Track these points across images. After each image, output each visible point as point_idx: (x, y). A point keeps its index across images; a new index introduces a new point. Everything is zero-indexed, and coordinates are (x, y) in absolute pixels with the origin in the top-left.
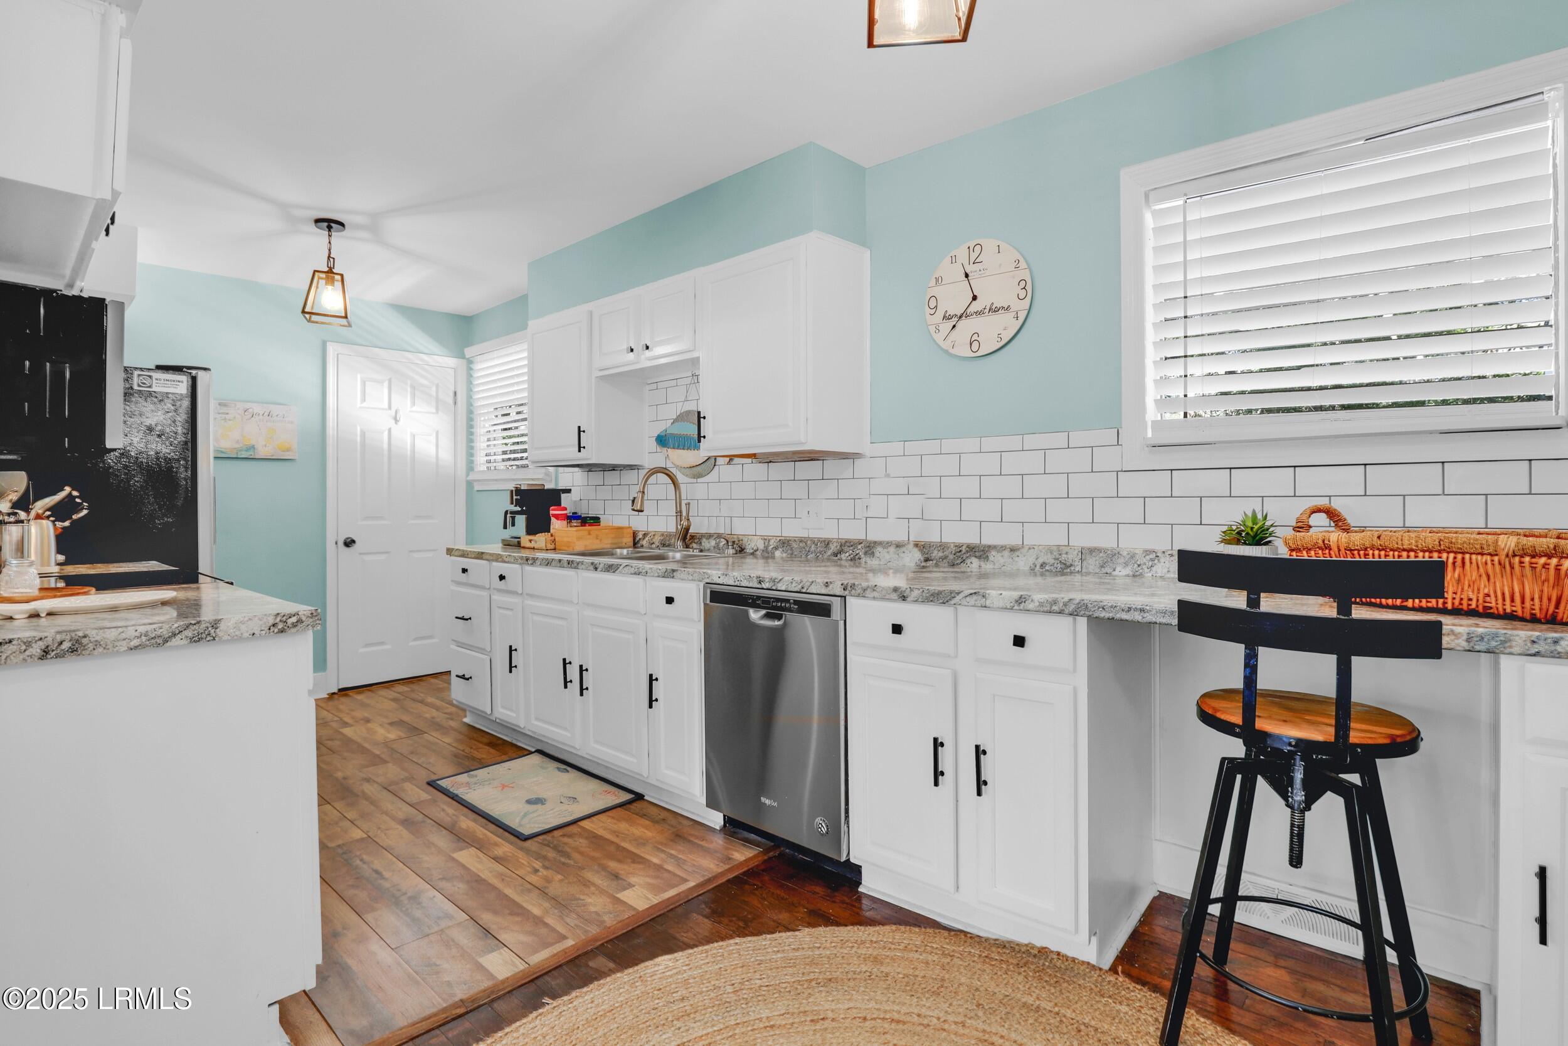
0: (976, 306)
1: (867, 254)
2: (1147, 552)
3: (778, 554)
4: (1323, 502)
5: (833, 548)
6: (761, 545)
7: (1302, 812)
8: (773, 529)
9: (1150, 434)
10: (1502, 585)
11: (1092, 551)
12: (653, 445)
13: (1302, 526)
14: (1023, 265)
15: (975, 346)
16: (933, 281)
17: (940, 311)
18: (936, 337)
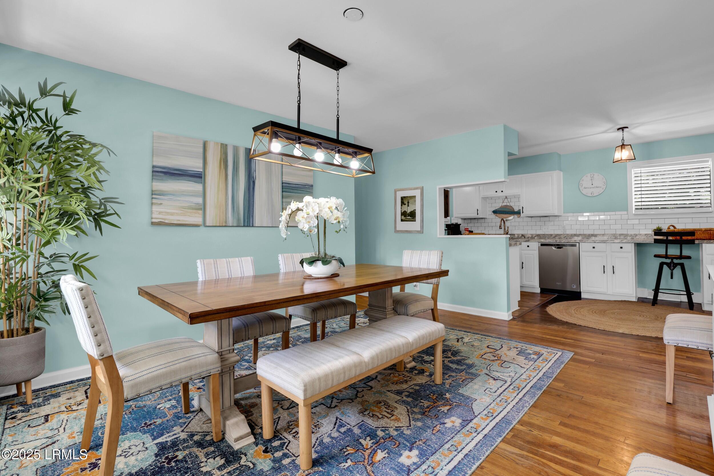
0: (593, 186)
1: (562, 173)
2: (635, 234)
3: (536, 238)
4: (671, 224)
5: (553, 236)
6: (530, 236)
7: (673, 270)
8: (534, 232)
9: (634, 213)
10: (703, 235)
11: (622, 234)
12: (491, 213)
13: (669, 228)
14: (604, 179)
15: (592, 194)
16: (581, 181)
17: (583, 187)
18: (582, 192)
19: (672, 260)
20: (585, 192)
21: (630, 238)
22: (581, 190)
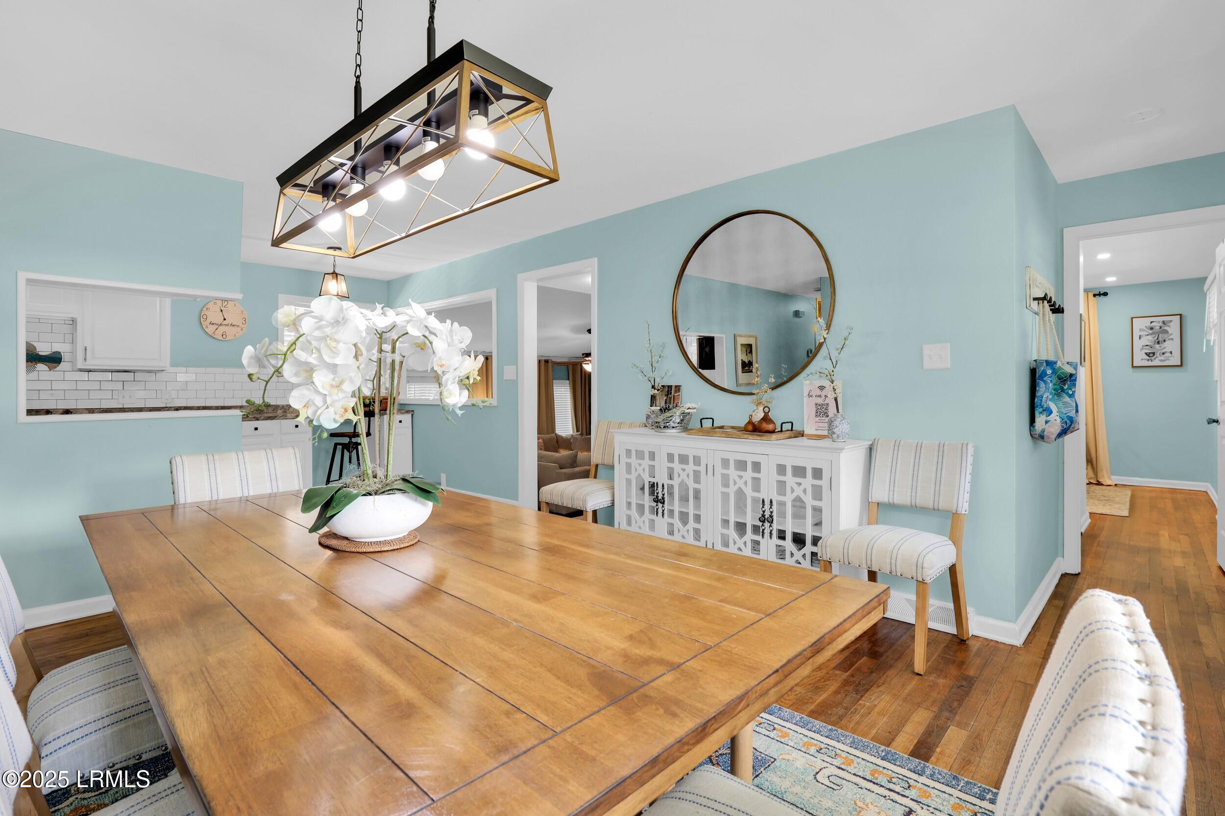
15: (224, 336)
16: (205, 309)
17: (208, 321)
18: (206, 330)
19: (351, 439)
20: (211, 329)
21: (282, 411)
22: (204, 327)
